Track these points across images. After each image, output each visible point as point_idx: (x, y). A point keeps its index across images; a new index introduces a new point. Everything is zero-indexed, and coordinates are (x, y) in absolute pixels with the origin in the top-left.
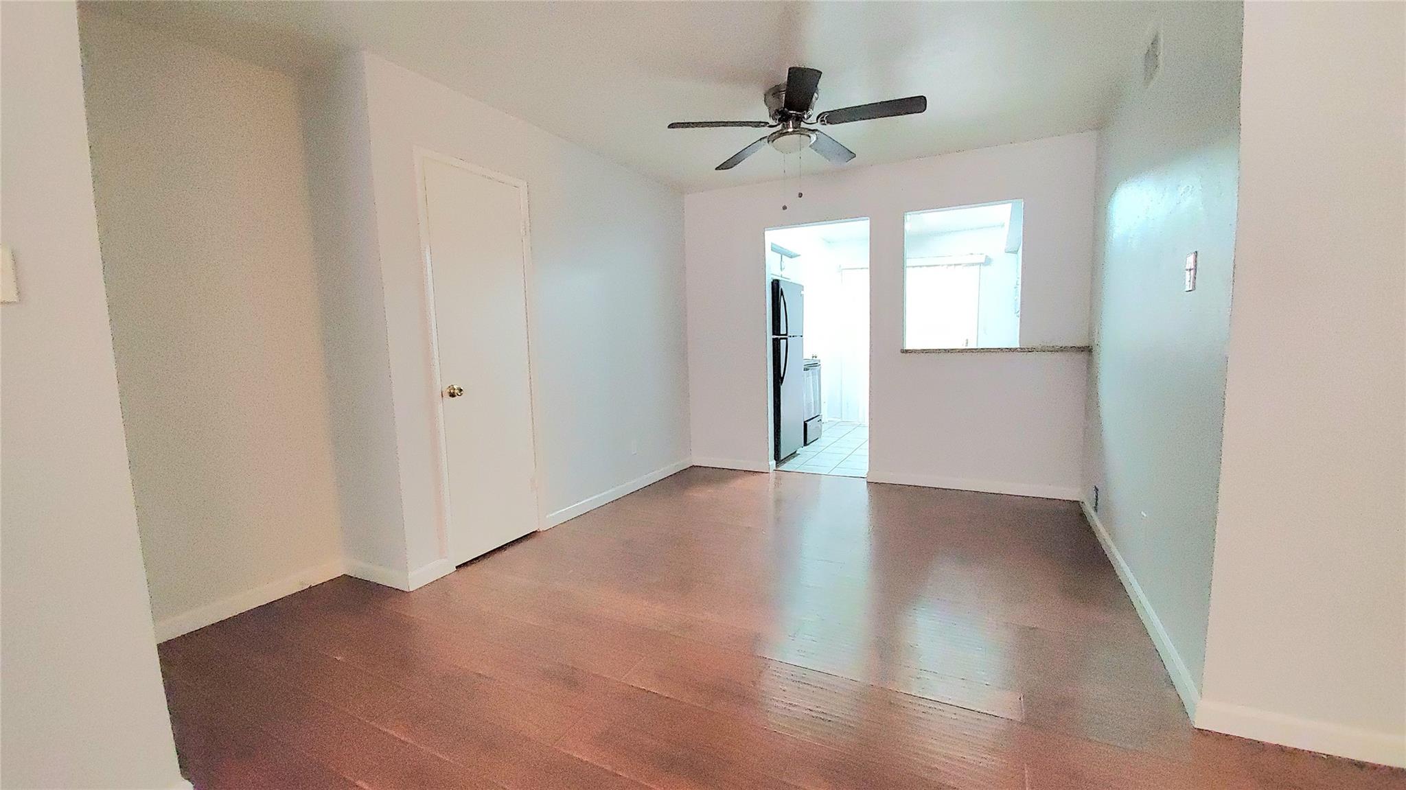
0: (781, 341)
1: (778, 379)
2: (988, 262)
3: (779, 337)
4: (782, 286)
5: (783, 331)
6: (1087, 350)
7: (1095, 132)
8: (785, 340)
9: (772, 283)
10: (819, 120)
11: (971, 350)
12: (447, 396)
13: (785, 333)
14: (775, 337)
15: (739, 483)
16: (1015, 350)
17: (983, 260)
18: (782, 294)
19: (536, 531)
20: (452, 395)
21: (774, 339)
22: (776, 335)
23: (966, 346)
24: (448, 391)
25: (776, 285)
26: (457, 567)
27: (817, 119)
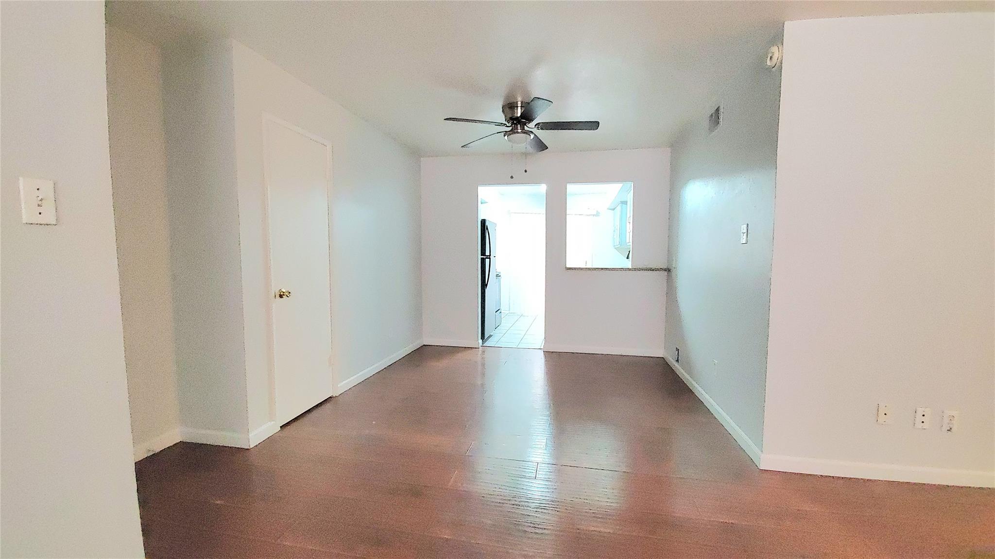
0: (486, 259)
1: (484, 285)
2: (597, 214)
3: (485, 257)
4: (487, 223)
5: (487, 253)
6: (668, 270)
7: (670, 148)
8: (489, 259)
9: (481, 221)
10: (536, 126)
11: (589, 269)
12: (278, 296)
13: (489, 255)
14: (482, 257)
15: (460, 356)
16: (629, 269)
17: (595, 213)
18: (487, 229)
19: (330, 397)
20: (281, 296)
21: (481, 258)
22: (484, 256)
23: (586, 265)
24: (279, 293)
25: (483, 222)
26: (281, 427)
27: (535, 126)
